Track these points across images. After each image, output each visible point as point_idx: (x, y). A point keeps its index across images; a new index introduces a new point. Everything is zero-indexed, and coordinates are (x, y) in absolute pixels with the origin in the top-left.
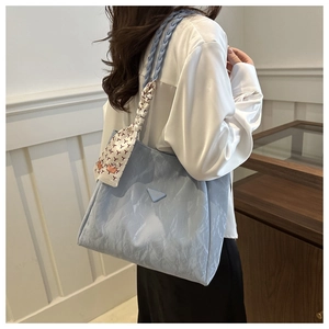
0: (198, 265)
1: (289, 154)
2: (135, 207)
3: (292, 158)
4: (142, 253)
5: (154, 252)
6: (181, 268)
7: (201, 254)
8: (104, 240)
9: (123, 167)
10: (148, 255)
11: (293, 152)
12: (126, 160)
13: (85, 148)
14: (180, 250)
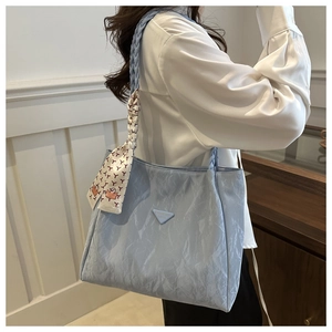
0: (218, 292)
1: (283, 158)
2: (140, 233)
3: (286, 161)
4: (153, 285)
5: (167, 282)
6: (199, 297)
7: (219, 280)
8: (110, 274)
9: (124, 191)
10: (161, 286)
11: (287, 155)
12: (126, 183)
13: (73, 142)
14: (196, 279)
